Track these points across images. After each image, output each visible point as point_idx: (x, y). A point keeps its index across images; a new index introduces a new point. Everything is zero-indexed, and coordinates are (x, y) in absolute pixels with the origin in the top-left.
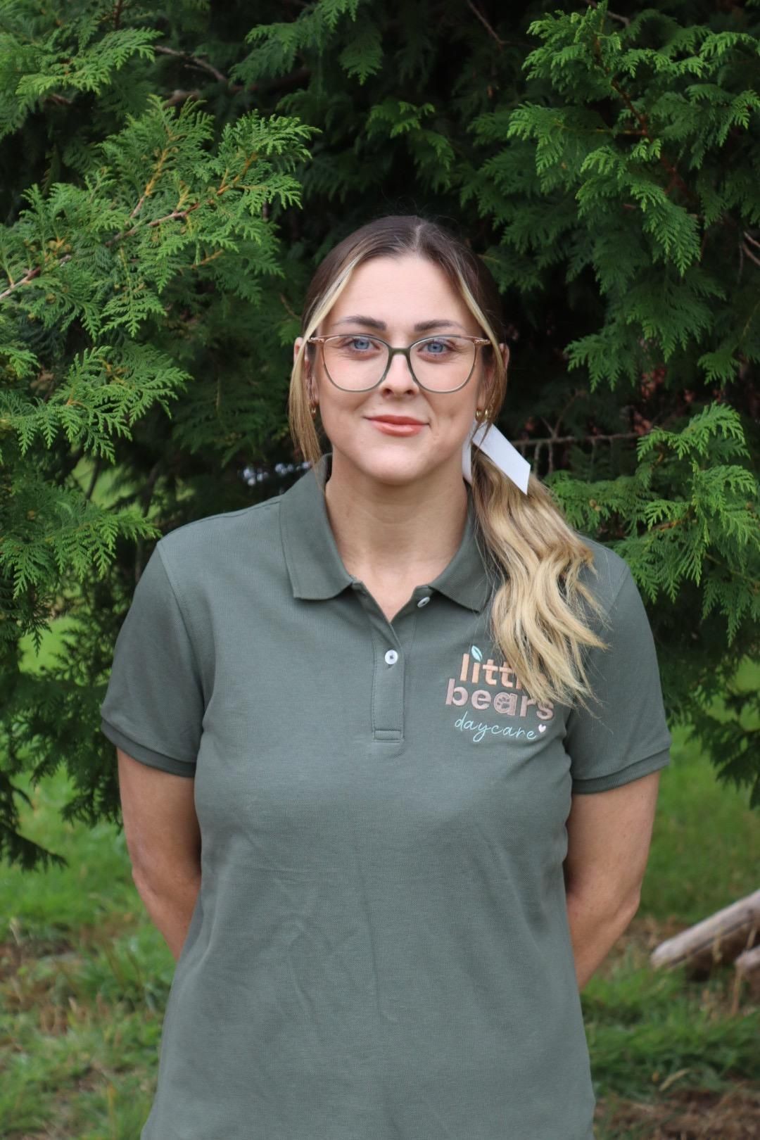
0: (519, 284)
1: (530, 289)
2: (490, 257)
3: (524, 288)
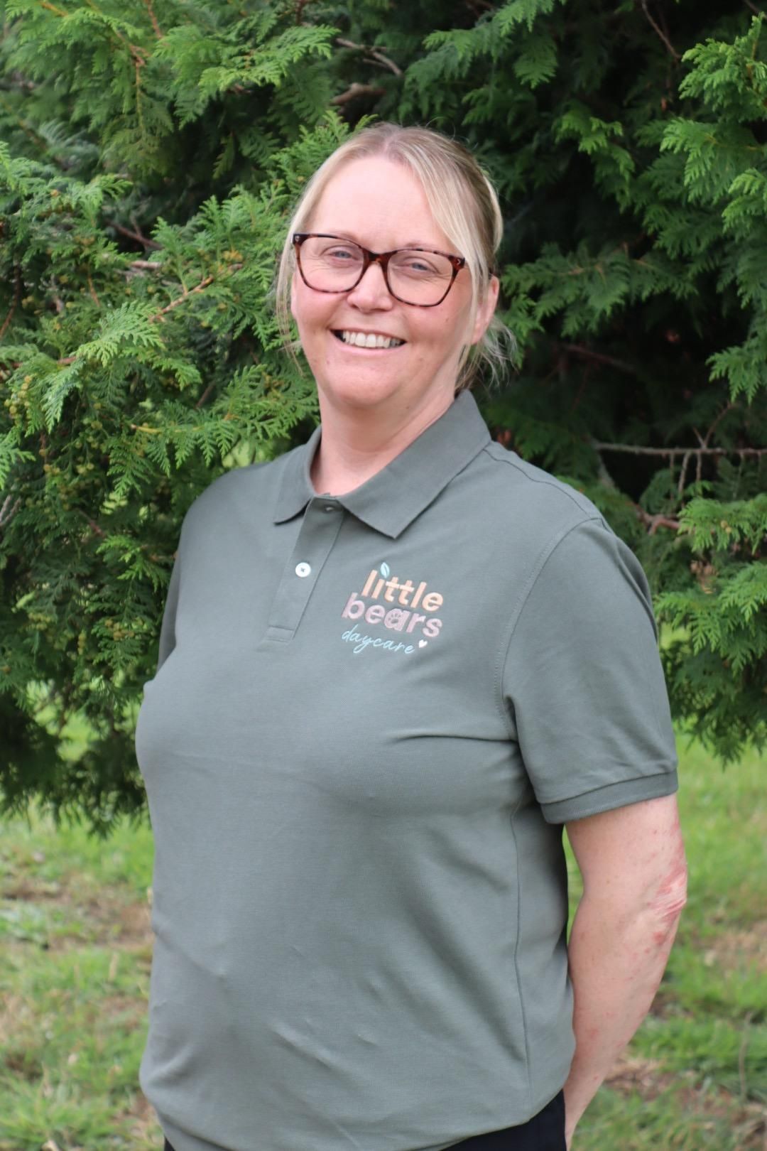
0: (674, 290)
1: (686, 297)
2: (645, 263)
3: (679, 295)
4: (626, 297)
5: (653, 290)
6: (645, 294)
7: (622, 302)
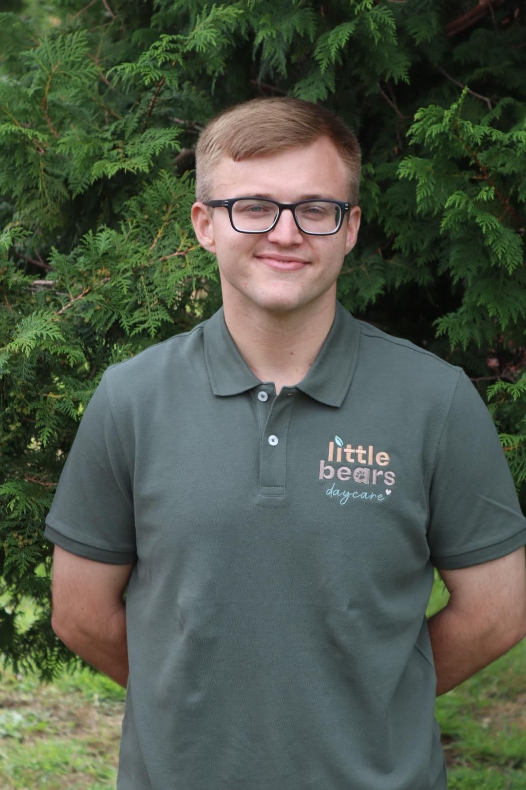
0: (417, 280)
1: (426, 284)
2: (394, 262)
3: (420, 282)
4: (385, 288)
5: (403, 281)
6: (397, 284)
7: (383, 292)
